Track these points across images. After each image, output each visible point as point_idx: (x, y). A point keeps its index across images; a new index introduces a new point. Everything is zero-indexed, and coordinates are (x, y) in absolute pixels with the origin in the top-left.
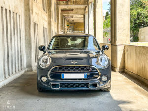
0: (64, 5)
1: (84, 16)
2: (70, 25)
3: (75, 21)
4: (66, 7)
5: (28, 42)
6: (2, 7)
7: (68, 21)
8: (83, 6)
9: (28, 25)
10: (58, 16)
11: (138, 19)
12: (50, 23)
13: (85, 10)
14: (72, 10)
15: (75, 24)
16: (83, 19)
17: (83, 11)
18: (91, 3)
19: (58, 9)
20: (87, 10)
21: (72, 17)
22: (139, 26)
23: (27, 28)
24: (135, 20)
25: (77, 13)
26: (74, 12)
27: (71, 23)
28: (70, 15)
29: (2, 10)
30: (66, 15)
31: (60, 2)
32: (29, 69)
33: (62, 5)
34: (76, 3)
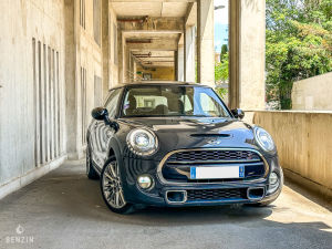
0: (134, 29)
1: (176, 53)
2: (143, 71)
3: (155, 64)
4: (138, 34)
5: (71, 104)
6: (34, 39)
7: (139, 63)
8: (173, 33)
9: (71, 70)
10: (120, 52)
11: (290, 61)
12: (106, 68)
13: (178, 40)
14: (149, 41)
15: (154, 69)
16: (173, 59)
17: (173, 42)
18: (191, 26)
19: (120, 38)
20: (181, 42)
21: (149, 55)
22: (294, 75)
23: (70, 76)
24: (284, 65)
25: (160, 47)
26: (154, 44)
27: (146, 69)
28: (145, 52)
29: (34, 43)
30: (136, 51)
31: (127, 24)
32: (71, 156)
33: (130, 30)
34: (160, 26)
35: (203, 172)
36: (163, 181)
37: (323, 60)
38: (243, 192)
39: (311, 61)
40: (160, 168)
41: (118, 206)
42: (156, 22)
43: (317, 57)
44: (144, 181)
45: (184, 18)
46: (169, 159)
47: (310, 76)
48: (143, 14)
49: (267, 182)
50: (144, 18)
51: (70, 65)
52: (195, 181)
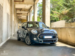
1: (27, 17)
3: (22, 19)
4: (19, 12)
7: (18, 19)
8: (27, 12)
9: (11, 19)
10: (16, 16)
14: (22, 14)
17: (27, 14)
18: (31, 11)
19: (16, 13)
20: (29, 14)
21: (21, 17)
23: (11, 20)
25: (24, 15)
26: (23, 14)
27: (20, 20)
28: (20, 16)
30: (19, 16)
31: (18, 10)
32: (11, 37)
33: (18, 11)
34: (25, 11)
35: (46, 37)
36: (39, 39)
37: (57, 18)
38: (52, 41)
39: (55, 19)
40: (38, 37)
41: (29, 44)
42: (24, 10)
43: (56, 18)
44: (35, 39)
45: (30, 9)
46: (40, 35)
47: (54, 22)
48: (21, 8)
49: (56, 39)
50: (21, 9)
51: (11, 18)
52: (44, 39)
